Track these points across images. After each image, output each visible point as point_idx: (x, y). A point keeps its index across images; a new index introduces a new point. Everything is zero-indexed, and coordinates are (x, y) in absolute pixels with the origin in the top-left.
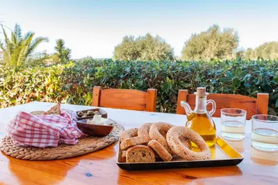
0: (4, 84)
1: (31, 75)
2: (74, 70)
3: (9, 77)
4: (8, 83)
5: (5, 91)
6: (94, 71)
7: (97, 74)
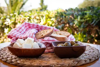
0: (10, 24)
1: (30, 17)
2: (65, 13)
3: (13, 19)
4: (13, 23)
5: (10, 29)
6: (84, 14)
7: (87, 16)
